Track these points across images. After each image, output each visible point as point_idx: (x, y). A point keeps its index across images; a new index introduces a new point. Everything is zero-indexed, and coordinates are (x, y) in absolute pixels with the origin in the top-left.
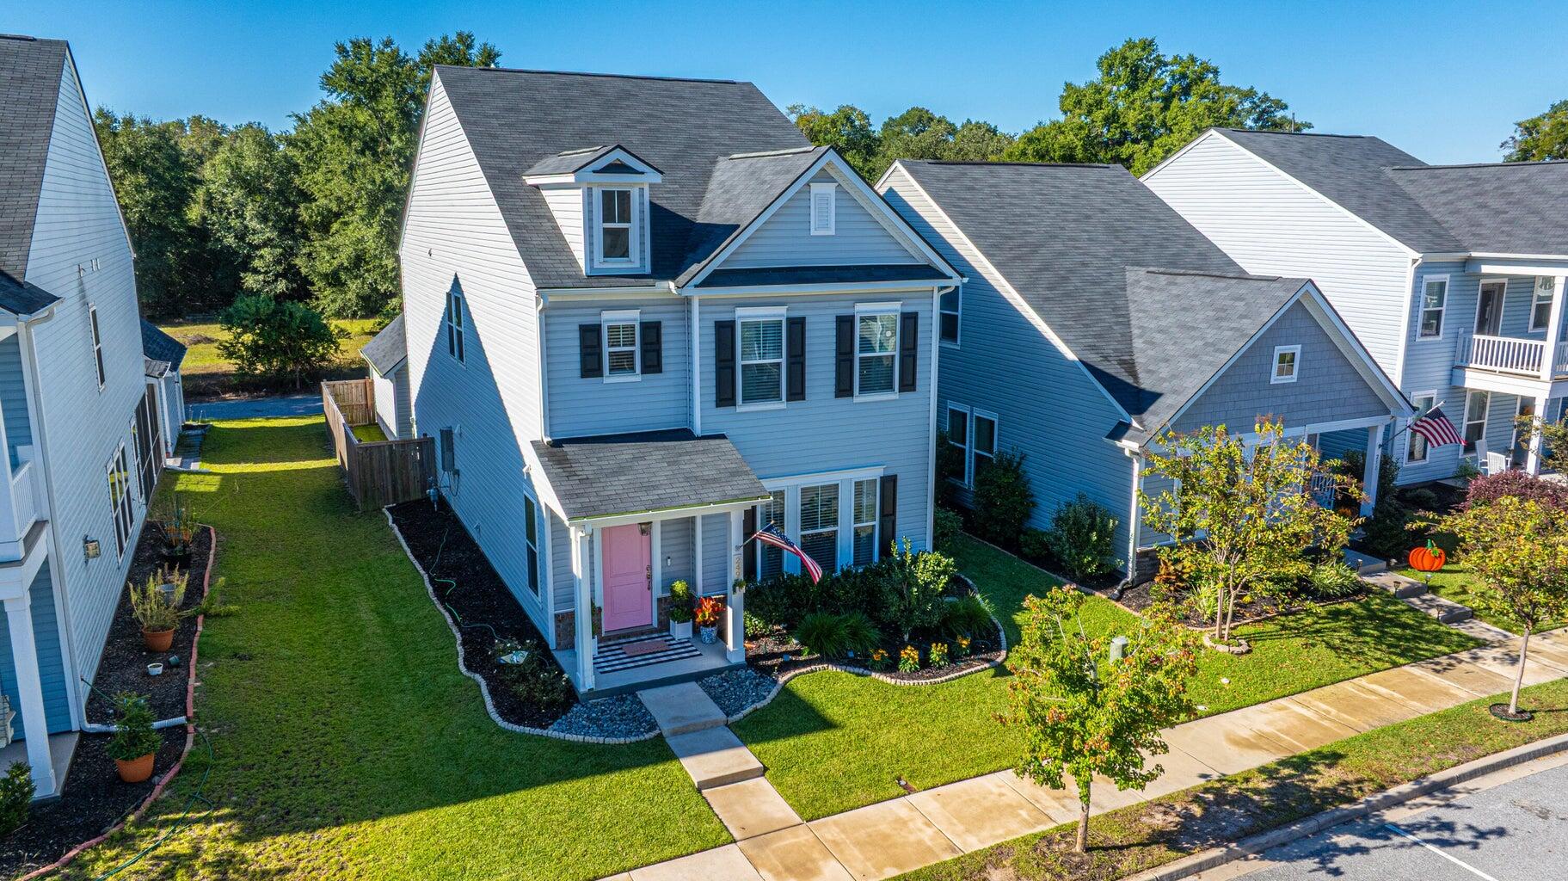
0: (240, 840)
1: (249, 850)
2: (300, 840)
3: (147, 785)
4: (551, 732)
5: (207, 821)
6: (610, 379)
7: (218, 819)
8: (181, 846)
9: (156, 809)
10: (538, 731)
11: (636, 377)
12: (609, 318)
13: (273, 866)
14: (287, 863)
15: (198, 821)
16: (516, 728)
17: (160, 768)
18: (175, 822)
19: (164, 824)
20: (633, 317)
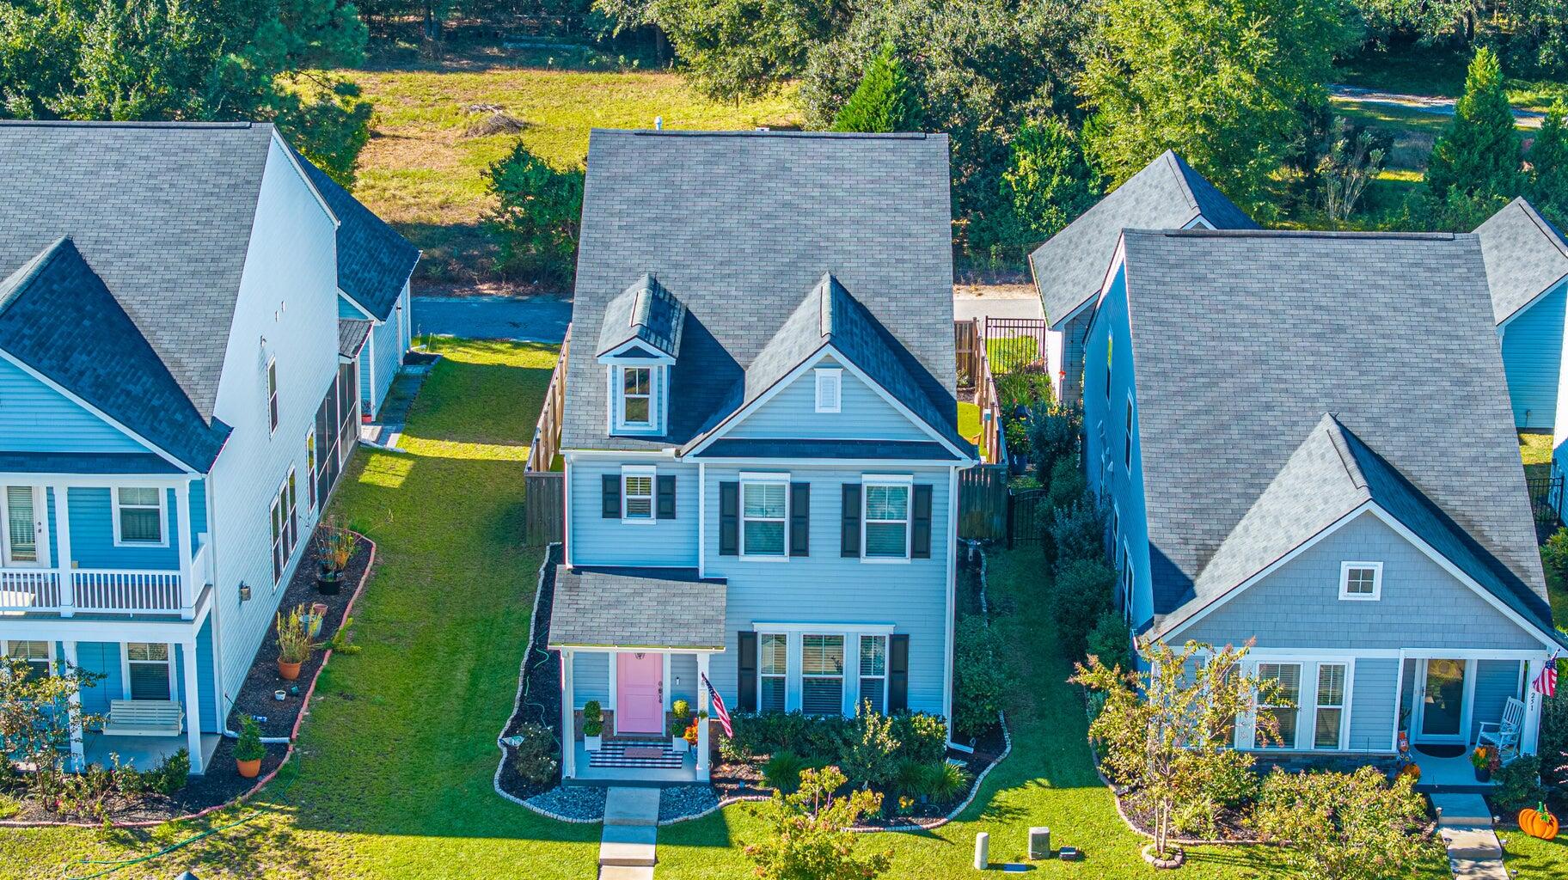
0: (296, 827)
1: (299, 834)
2: (332, 836)
3: (254, 781)
4: (526, 804)
5: (282, 812)
6: (626, 521)
7: (289, 812)
8: (262, 823)
9: (254, 798)
10: (517, 800)
11: (652, 521)
12: (627, 471)
13: (310, 846)
14: (320, 846)
15: (277, 811)
16: (506, 795)
17: (264, 771)
18: (264, 808)
19: (257, 808)
20: (650, 472)
